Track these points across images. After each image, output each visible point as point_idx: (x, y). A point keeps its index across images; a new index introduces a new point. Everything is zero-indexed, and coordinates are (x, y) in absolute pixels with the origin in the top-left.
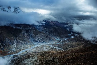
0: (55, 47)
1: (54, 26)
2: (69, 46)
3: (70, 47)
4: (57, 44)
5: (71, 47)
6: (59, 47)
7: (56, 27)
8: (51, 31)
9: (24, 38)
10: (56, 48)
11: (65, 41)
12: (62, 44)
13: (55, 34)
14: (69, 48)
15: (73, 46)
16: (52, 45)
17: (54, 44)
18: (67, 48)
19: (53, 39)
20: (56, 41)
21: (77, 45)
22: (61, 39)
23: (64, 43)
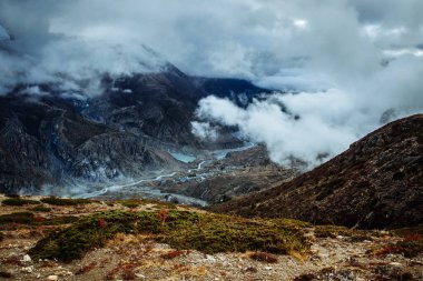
0: (174, 195)
1: (167, 98)
2: (234, 186)
3: (237, 192)
4: (180, 183)
5: (243, 190)
6: (192, 196)
7: (173, 100)
8: (152, 122)
9: (16, 161)
10: (176, 201)
11: (216, 163)
12: (202, 178)
13: (173, 135)
14: (234, 197)
15: (251, 184)
16: (159, 185)
17: (169, 182)
18: (225, 197)
19: (163, 157)
20: (177, 169)
21: (265, 180)
22: (201, 157)
23: (212, 174)
